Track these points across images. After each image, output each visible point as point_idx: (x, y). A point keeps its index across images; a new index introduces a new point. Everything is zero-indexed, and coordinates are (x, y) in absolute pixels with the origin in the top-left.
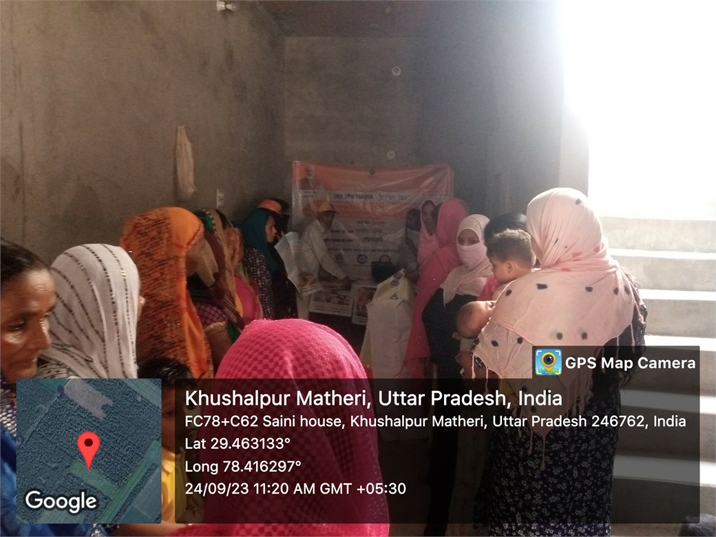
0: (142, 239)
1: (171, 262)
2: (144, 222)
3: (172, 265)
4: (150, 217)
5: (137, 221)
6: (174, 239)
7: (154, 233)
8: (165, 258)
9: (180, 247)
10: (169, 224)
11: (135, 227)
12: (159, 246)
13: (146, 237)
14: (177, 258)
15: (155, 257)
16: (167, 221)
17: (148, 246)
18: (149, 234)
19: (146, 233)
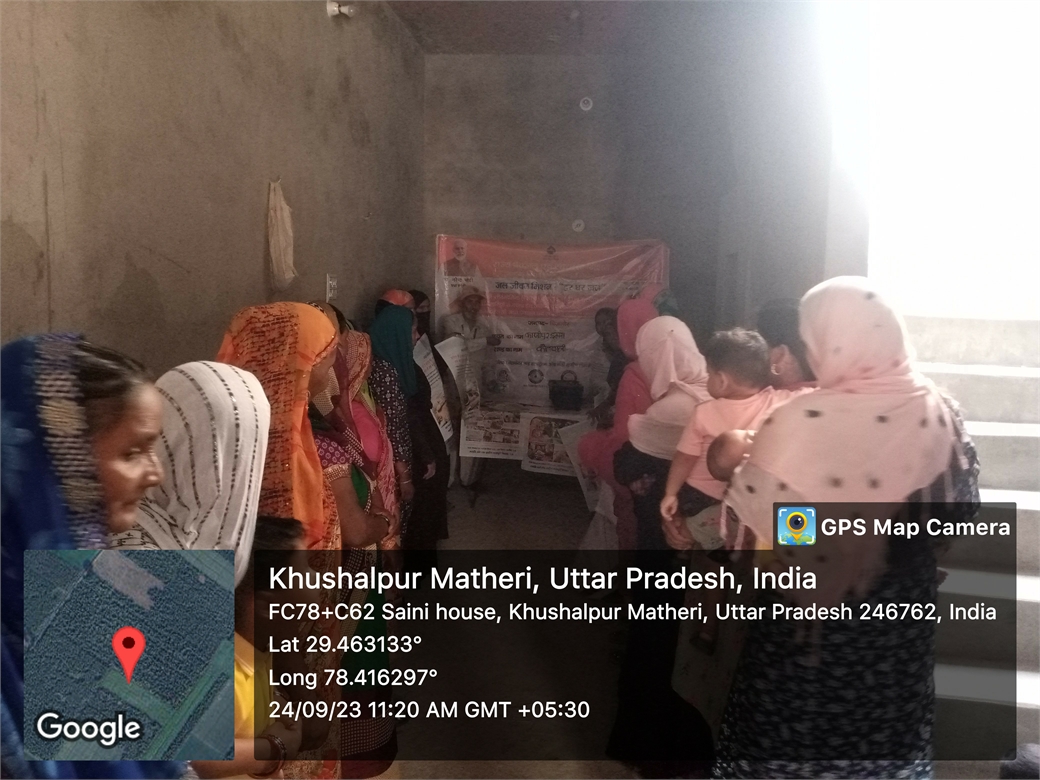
0: (255, 339)
1: (290, 378)
2: (262, 317)
3: (291, 382)
4: (271, 311)
5: (252, 314)
6: (300, 347)
7: (275, 334)
8: (283, 370)
9: (305, 357)
10: (296, 325)
11: (249, 322)
12: (279, 354)
13: (262, 339)
14: (299, 372)
15: (270, 367)
16: (294, 320)
17: (263, 350)
18: (267, 334)
19: (264, 332)
